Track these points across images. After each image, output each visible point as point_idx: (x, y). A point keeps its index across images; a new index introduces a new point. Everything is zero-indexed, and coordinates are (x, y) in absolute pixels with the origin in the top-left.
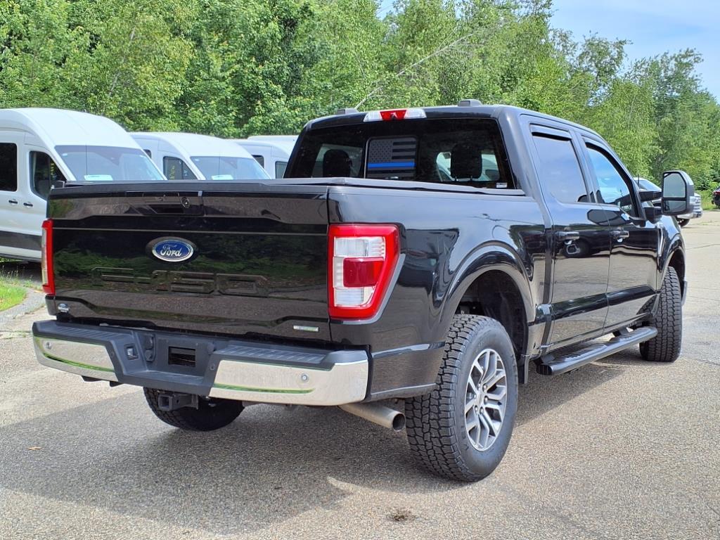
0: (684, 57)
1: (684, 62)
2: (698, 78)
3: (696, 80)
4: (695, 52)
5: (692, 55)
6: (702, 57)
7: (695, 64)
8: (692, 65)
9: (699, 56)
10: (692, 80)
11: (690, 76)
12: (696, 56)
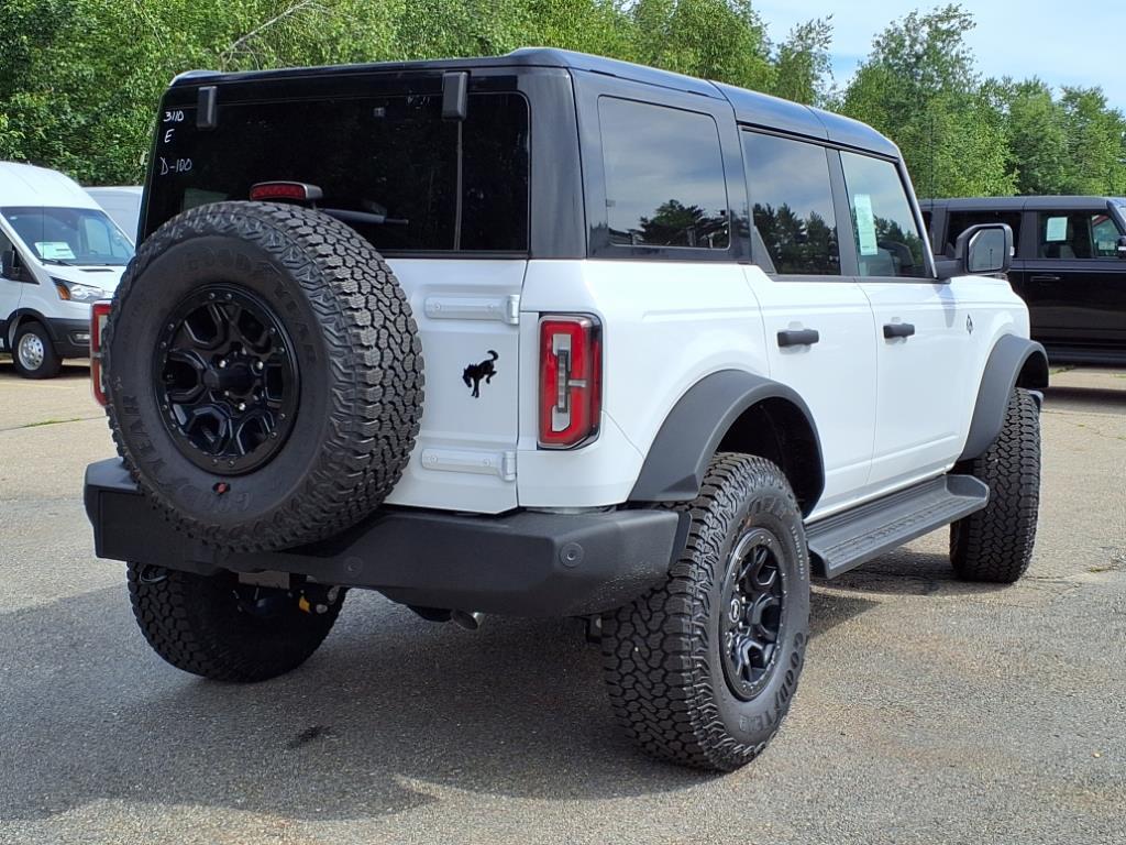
0: (941, 19)
1: (944, 28)
2: (968, 56)
3: (963, 59)
4: (961, 11)
5: (955, 16)
6: (974, 20)
7: (963, 33)
8: (959, 34)
9: (968, 17)
10: (958, 60)
11: (954, 53)
12: (963, 18)
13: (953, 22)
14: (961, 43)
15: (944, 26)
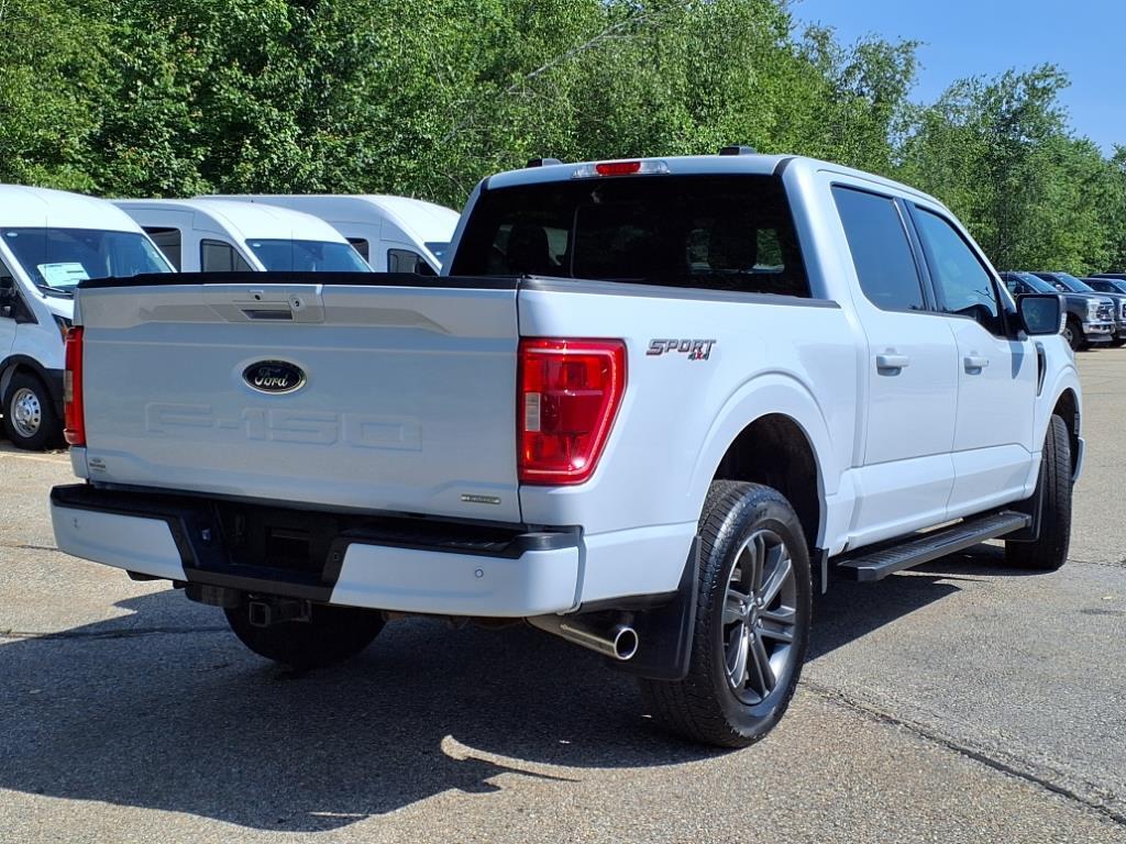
0: (1039, 78)
2: (1062, 112)
4: (1059, 70)
5: (1053, 75)
6: (1069, 79)
7: (1058, 91)
8: (1053, 92)
9: (1064, 76)
10: (1052, 116)
11: (1049, 110)
12: (1059, 77)
13: (1049, 80)
14: (1055, 101)
15: (1040, 85)
